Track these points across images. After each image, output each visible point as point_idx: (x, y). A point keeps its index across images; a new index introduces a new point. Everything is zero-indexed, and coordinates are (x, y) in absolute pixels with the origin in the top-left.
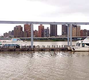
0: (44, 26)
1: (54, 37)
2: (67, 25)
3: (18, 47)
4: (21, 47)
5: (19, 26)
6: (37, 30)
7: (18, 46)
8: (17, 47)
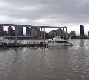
0: (12, 28)
1: (21, 36)
2: (30, 28)
4: (8, 44)
7: (5, 43)
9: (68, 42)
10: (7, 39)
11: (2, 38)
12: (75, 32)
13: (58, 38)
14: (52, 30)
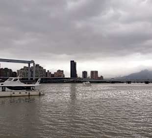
9: (33, 89)
12: (63, 71)
13: (15, 80)
14: (23, 68)
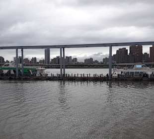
3: (146, 75)
4: (149, 76)
5: (123, 49)
6: (149, 53)
8: (144, 76)
10: (148, 68)
11: (140, 66)
